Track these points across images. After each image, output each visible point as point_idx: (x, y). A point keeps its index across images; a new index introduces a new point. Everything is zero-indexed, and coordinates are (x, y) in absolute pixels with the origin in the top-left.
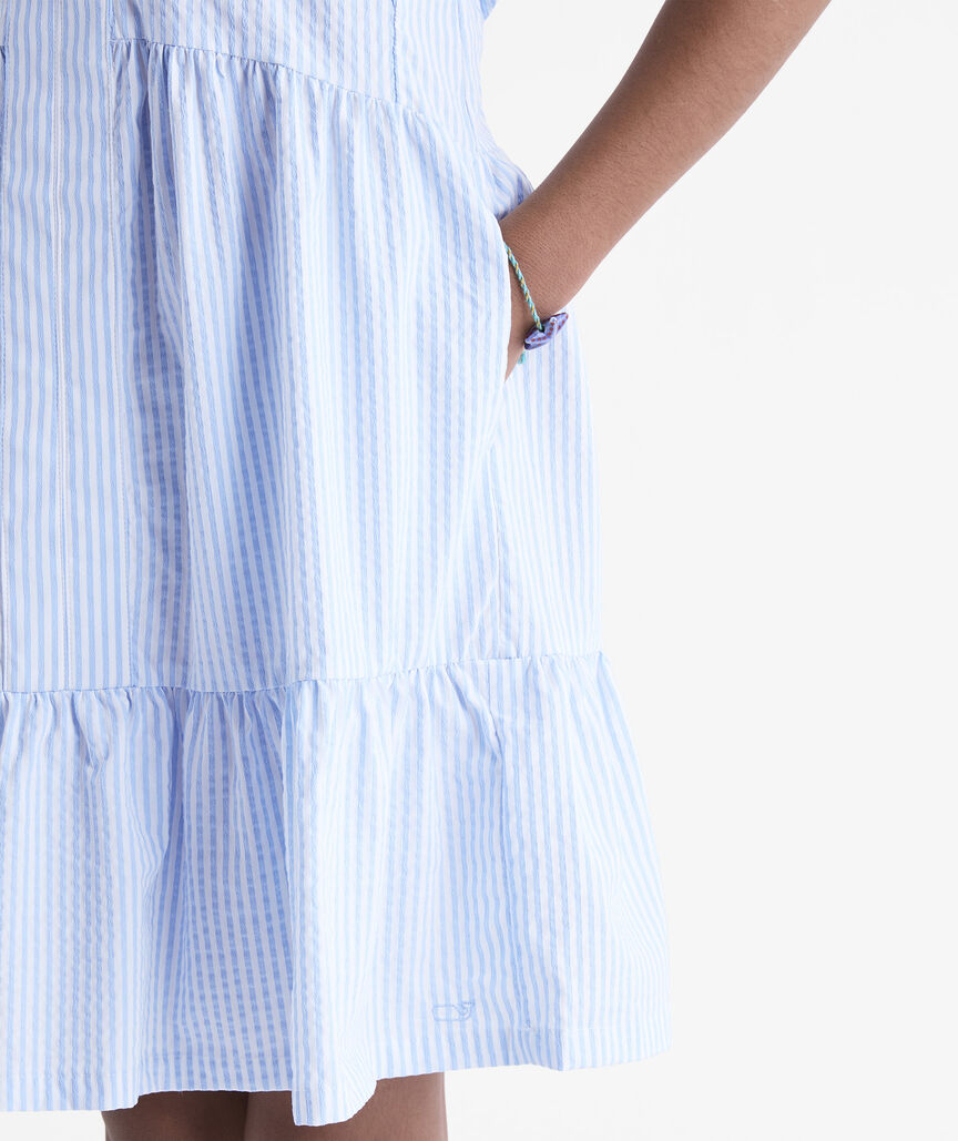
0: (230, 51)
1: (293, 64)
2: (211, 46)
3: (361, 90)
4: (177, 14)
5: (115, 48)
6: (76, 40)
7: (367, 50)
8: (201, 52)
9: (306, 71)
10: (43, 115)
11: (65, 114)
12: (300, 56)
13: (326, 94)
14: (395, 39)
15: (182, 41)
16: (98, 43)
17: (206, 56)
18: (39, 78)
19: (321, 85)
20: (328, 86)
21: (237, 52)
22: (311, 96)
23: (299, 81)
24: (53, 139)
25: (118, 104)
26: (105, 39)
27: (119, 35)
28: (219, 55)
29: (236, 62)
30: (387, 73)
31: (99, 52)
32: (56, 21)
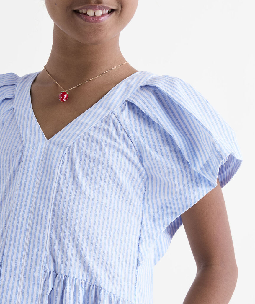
0: (86, 280)
1: (106, 288)
2: (81, 278)
3: (126, 298)
4: (71, 265)
5: (45, 272)
6: (31, 266)
7: (128, 285)
8: (77, 279)
9: (110, 291)
10: (15, 290)
11: (23, 290)
12: (109, 286)
13: (115, 299)
14: (136, 282)
15: (72, 275)
16: (39, 269)
17: (79, 281)
18: (15, 276)
19: (114, 296)
20: (116, 296)
21: (88, 280)
22: (110, 299)
23: (107, 294)
24: (17, 298)
25: (43, 290)
26: (42, 269)
27: (47, 268)
28: (83, 280)
29: (87, 283)
30: (133, 294)
31: (39, 272)
32: (24, 258)
